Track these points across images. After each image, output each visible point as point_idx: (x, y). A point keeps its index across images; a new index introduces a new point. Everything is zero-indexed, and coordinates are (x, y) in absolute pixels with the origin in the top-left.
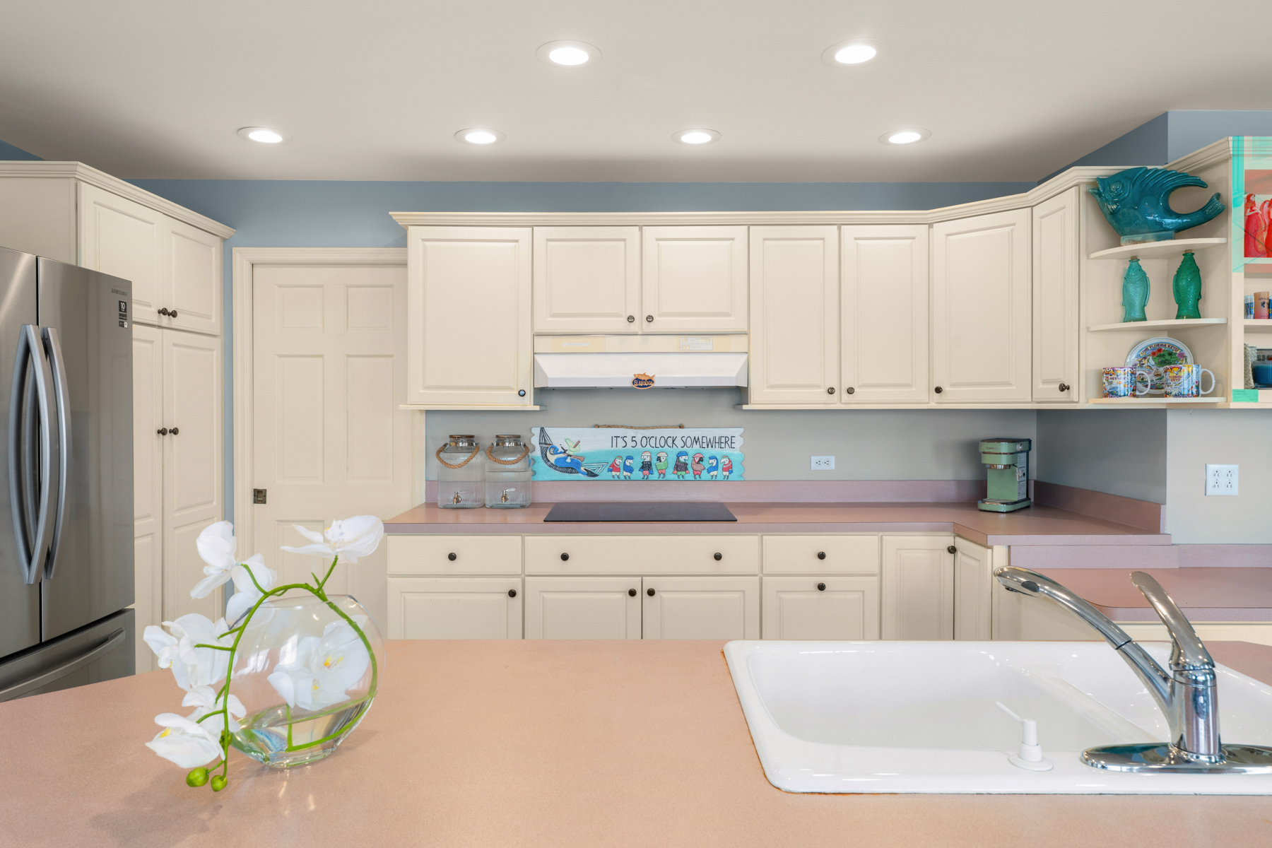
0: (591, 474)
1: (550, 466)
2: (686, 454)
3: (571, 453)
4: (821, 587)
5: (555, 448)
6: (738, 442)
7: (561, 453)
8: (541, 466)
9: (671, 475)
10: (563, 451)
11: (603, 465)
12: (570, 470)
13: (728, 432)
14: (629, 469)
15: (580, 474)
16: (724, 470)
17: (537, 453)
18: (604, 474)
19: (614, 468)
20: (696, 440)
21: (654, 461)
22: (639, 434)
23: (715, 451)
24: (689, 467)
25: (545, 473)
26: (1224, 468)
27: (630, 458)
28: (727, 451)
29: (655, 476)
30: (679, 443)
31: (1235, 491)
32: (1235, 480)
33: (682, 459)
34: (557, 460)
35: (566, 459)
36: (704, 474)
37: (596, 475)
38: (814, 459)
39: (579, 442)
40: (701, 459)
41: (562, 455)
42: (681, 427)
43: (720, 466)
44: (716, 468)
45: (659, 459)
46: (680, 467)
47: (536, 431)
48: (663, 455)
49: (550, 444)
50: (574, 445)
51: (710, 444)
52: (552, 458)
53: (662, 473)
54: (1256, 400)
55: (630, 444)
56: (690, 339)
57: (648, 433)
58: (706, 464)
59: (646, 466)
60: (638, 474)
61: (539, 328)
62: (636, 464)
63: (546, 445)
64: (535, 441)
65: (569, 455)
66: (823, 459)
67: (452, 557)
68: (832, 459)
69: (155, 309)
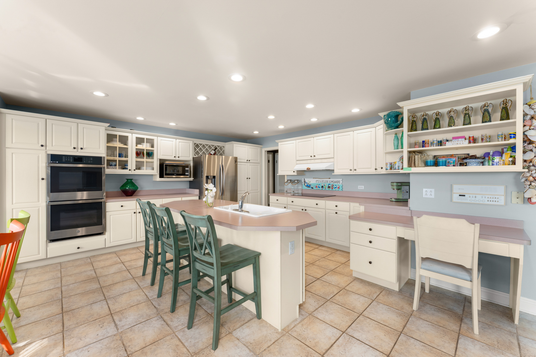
0: (312, 188)
2: (330, 184)
3: (309, 184)
4: (336, 213)
6: (341, 182)
7: (307, 183)
8: (304, 186)
9: (327, 189)
11: (315, 186)
12: (309, 187)
13: (339, 180)
14: (319, 187)
16: (338, 188)
17: (303, 183)
18: (315, 188)
19: (316, 187)
20: (332, 181)
21: (324, 186)
22: (321, 180)
23: (336, 184)
24: (331, 187)
25: (304, 187)
26: (429, 190)
27: (319, 185)
28: (339, 184)
29: (324, 189)
30: (329, 182)
31: (433, 196)
32: (433, 193)
33: (329, 185)
34: (307, 185)
36: (334, 189)
38: (359, 186)
39: (310, 181)
40: (333, 186)
42: (330, 178)
43: (337, 187)
44: (336, 188)
45: (325, 185)
46: (329, 187)
47: (303, 179)
48: (326, 185)
49: (305, 182)
51: (335, 182)
52: (306, 185)
53: (325, 188)
54: (411, 170)
55: (319, 182)
56: (323, 160)
57: (323, 180)
58: (334, 186)
59: (322, 187)
60: (321, 188)
61: (297, 159)
62: (321, 187)
64: (303, 181)
66: (361, 186)
67: (277, 200)
68: (363, 187)
69: (246, 160)
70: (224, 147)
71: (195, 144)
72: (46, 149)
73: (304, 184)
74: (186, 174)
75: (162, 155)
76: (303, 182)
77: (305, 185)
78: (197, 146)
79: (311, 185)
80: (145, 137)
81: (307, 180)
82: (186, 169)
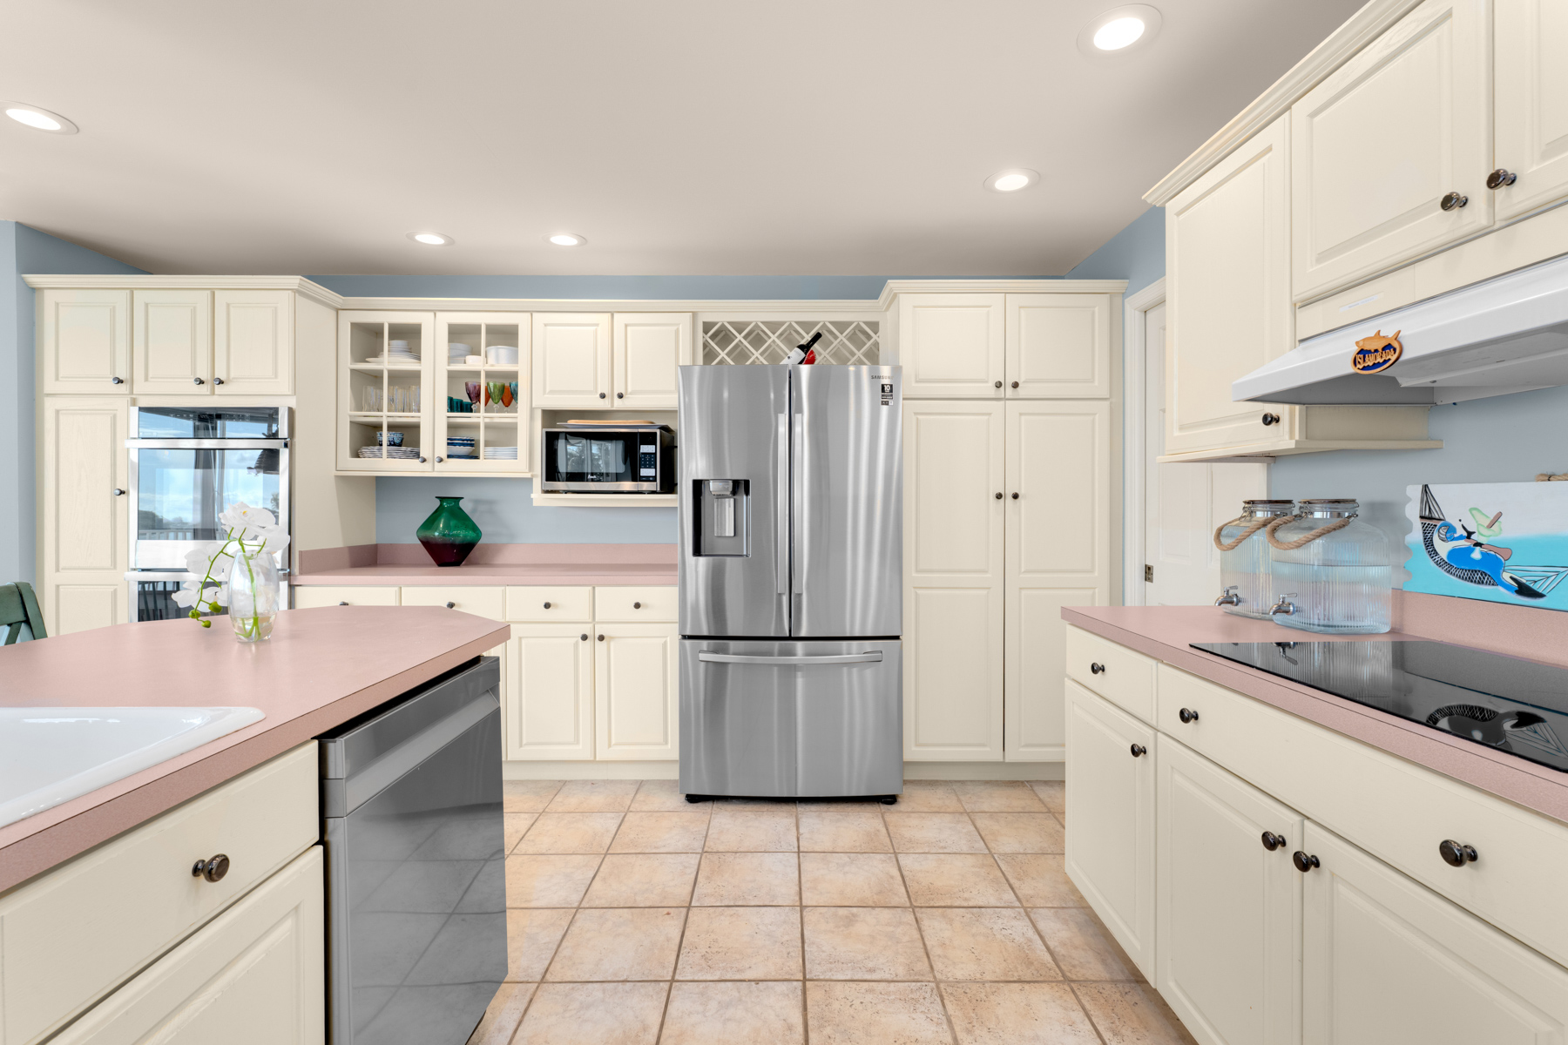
0: (1524, 590)
1: (1437, 563)
3: (1481, 540)
5: (1450, 529)
7: (1461, 537)
8: (1422, 562)
10: (1465, 534)
11: (1558, 573)
12: (1478, 576)
15: (1500, 588)
17: (1416, 536)
34: (1452, 553)
35: (1472, 551)
37: (1541, 596)
39: (1499, 515)
41: (1464, 543)
47: (1415, 492)
49: (1440, 520)
50: (1487, 522)
52: (1444, 548)
63: (1430, 519)
64: (1413, 511)
65: (1478, 544)
69: (992, 384)
70: (875, 326)
71: (707, 327)
72: (132, 393)
73: (1429, 543)
74: (644, 472)
75: (552, 392)
76: (1417, 525)
77: (1432, 552)
78: (721, 335)
79: (1508, 553)
80: (483, 319)
81: (1455, 503)
82: (645, 449)
